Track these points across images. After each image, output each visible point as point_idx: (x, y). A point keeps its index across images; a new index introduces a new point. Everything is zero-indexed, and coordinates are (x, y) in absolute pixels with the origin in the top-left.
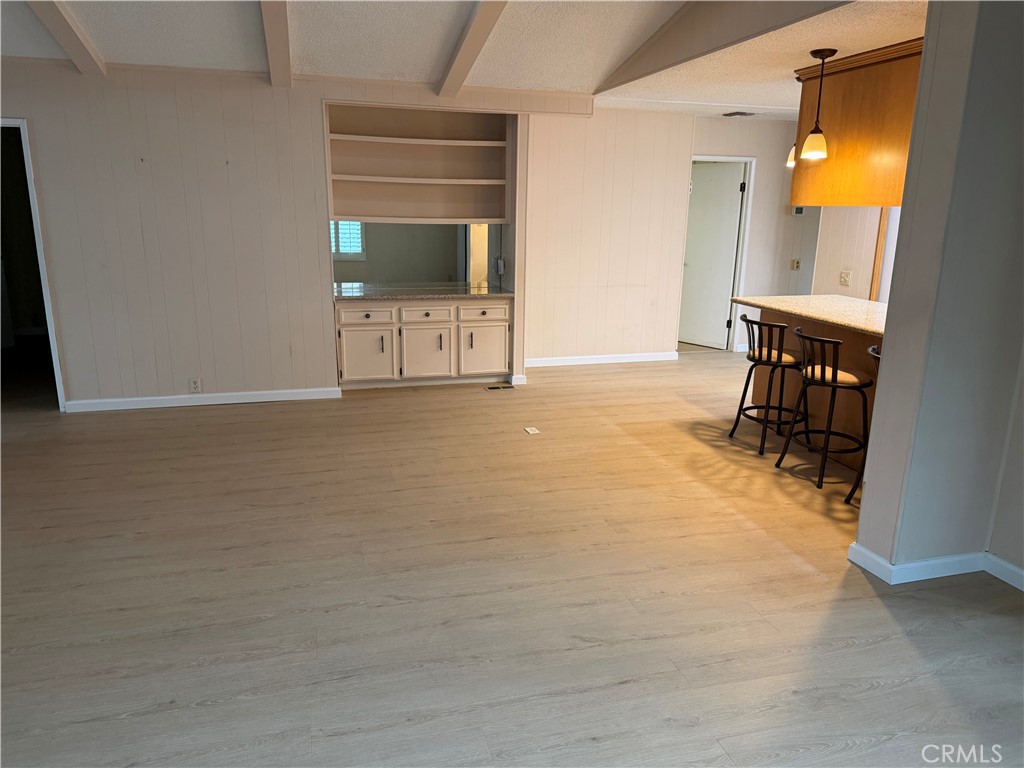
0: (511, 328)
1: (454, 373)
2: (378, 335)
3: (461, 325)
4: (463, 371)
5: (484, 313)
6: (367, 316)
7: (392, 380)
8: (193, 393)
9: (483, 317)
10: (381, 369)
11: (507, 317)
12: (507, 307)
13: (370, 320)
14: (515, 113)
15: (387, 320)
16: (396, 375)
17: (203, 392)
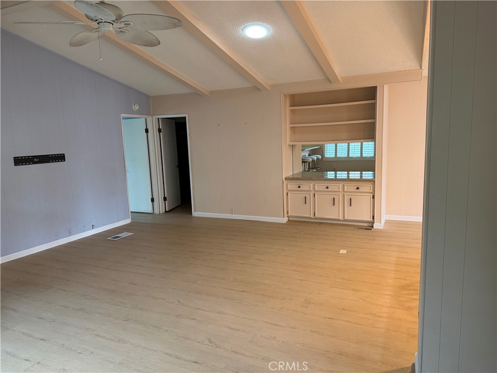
0: (373, 197)
1: (341, 218)
2: (304, 196)
3: (345, 194)
4: (346, 218)
5: (358, 188)
6: (299, 187)
7: (311, 218)
8: (231, 214)
9: (357, 190)
10: (305, 212)
11: (372, 191)
12: (372, 186)
13: (301, 189)
14: (376, 85)
15: (308, 189)
16: (312, 216)
17: (234, 214)
